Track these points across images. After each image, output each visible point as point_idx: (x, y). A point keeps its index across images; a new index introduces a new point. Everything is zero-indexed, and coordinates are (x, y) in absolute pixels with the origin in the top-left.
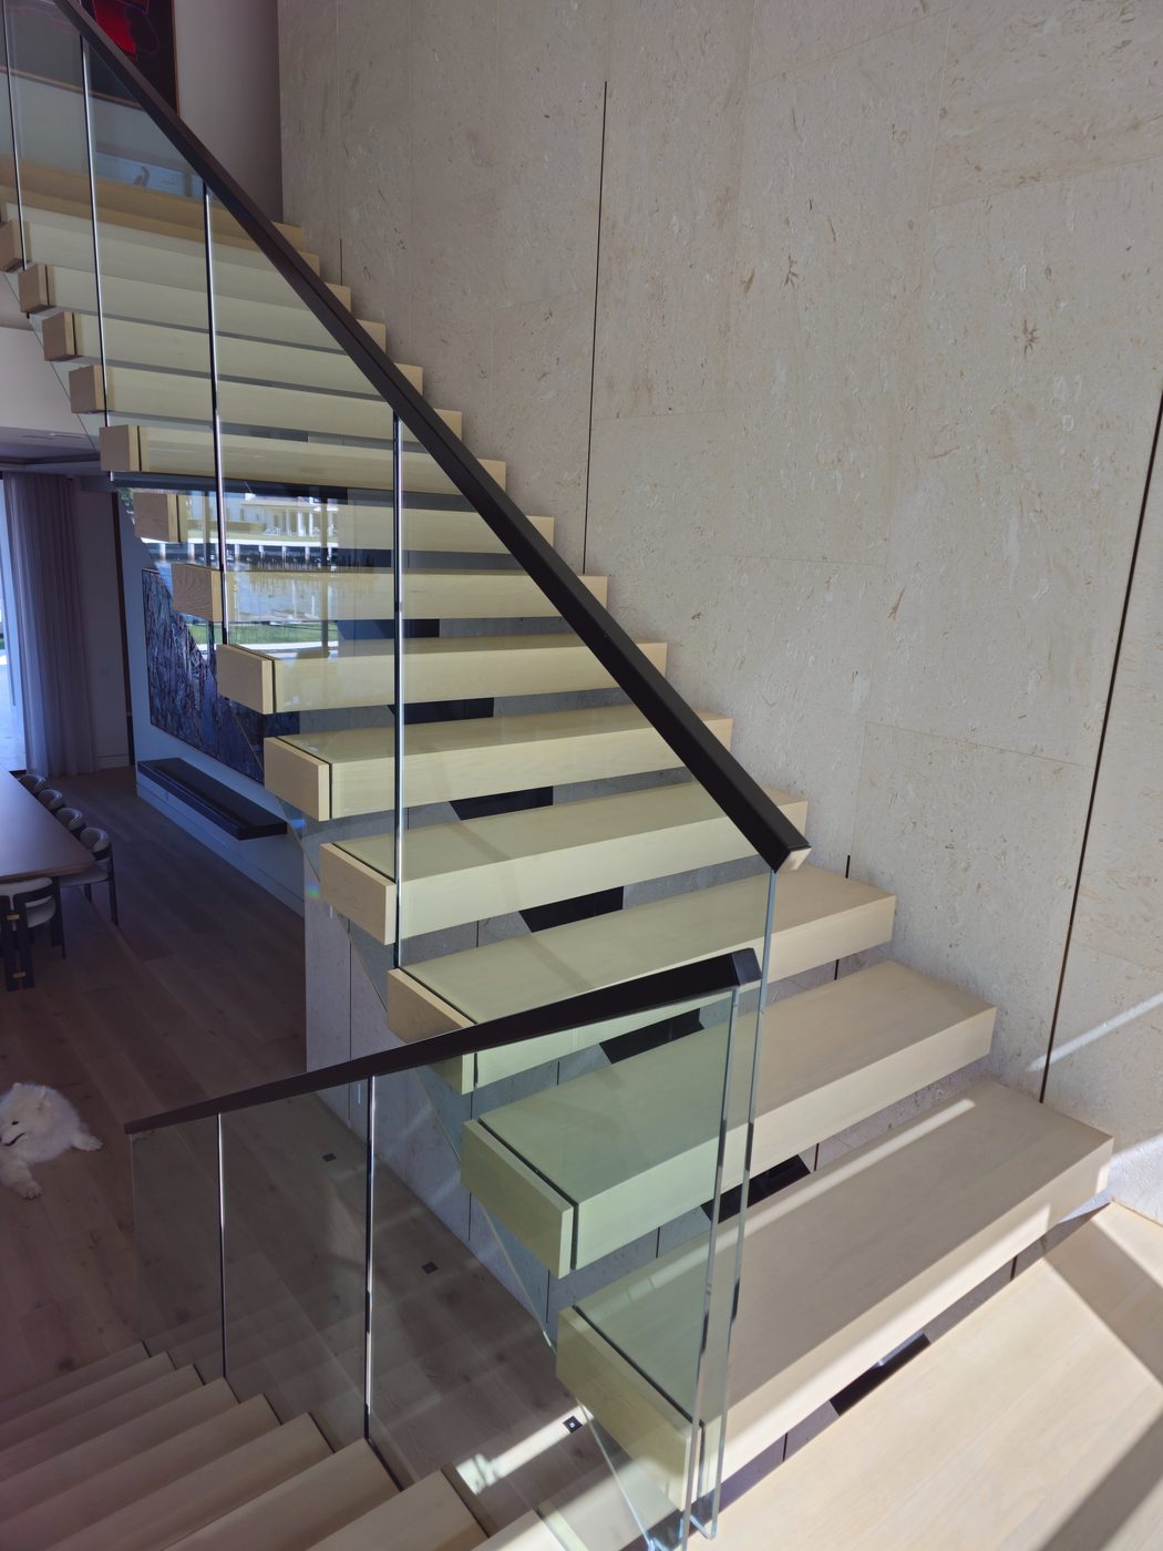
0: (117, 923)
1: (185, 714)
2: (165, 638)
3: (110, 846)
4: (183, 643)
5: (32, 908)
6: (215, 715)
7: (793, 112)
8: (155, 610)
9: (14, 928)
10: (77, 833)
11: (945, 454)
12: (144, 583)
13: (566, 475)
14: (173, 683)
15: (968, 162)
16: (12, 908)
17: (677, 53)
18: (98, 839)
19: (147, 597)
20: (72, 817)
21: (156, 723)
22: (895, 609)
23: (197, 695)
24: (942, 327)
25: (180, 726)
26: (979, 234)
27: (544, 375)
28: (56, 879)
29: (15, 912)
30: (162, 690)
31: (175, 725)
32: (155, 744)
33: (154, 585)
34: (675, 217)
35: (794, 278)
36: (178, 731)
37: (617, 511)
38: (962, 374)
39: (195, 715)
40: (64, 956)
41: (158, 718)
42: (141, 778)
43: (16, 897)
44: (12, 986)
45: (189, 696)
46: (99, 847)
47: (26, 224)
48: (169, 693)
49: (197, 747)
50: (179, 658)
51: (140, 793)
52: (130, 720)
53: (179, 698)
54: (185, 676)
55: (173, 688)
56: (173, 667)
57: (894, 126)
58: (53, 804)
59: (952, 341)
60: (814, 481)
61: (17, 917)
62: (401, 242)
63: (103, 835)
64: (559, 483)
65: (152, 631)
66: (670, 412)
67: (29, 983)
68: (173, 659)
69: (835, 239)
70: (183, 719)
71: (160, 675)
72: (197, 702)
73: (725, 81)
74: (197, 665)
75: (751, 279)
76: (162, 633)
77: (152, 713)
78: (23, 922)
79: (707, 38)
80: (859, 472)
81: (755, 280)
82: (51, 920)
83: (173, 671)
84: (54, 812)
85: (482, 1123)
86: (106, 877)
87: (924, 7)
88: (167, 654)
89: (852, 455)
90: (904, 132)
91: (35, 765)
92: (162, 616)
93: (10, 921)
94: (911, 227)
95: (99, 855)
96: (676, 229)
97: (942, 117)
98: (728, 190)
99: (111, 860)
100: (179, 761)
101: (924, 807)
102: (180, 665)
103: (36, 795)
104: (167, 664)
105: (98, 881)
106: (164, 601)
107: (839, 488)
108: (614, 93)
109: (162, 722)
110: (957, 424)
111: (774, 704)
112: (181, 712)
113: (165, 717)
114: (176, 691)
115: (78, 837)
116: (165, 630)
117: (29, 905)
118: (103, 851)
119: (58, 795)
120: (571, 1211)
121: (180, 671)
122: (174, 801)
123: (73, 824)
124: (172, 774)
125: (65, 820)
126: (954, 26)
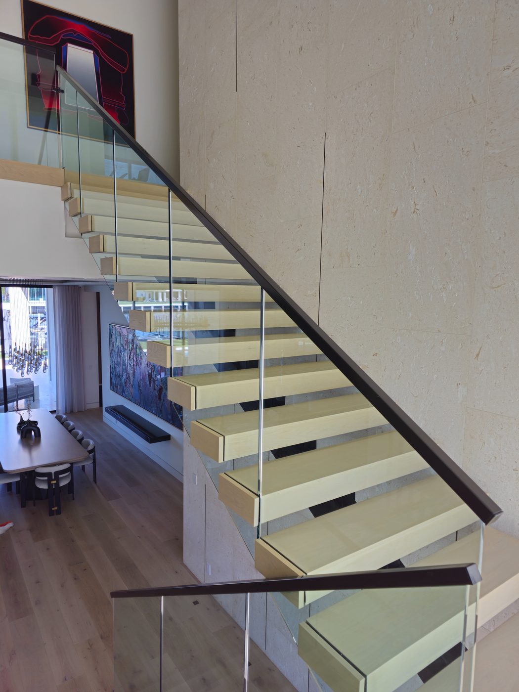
0: (96, 483)
1: (126, 386)
2: (118, 353)
3: (94, 448)
4: (126, 355)
5: (61, 478)
6: (139, 386)
7: (414, 144)
8: (114, 341)
9: (54, 487)
10: (80, 441)
11: (498, 287)
12: (110, 330)
13: (309, 292)
14: (121, 372)
15: (501, 163)
16: (53, 478)
17: (358, 121)
18: (89, 444)
19: (111, 336)
20: (78, 434)
21: (113, 389)
22: (478, 355)
23: (132, 378)
24: (492, 232)
25: (123, 391)
26: (509, 193)
27: (298, 250)
28: (72, 464)
29: (54, 480)
30: (116, 376)
31: (121, 390)
32: (112, 399)
33: (114, 330)
34: (359, 186)
35: (417, 211)
36: (122, 394)
37: (334, 308)
38: (504, 252)
39: (130, 386)
40: (73, 499)
41: (114, 387)
42: (105, 414)
43: (55, 473)
44: (51, 513)
45: (128, 378)
46: (90, 448)
47: (83, 198)
48: (119, 377)
49: (130, 400)
50: (124, 362)
51: (104, 420)
52: (101, 388)
53: (123, 379)
54: (126, 370)
55: (121, 375)
56: (121, 364)
57: (463, 149)
58: (70, 428)
59: (498, 238)
60: (432, 297)
61: (55, 482)
62: (233, 196)
63: (91, 442)
64: (305, 295)
65: (112, 350)
66: (359, 266)
67: (59, 512)
68: (121, 362)
69: (437, 195)
70: (125, 388)
71: (115, 369)
72: (131, 381)
73: (381, 132)
74: (132, 365)
75: (396, 212)
76: (117, 350)
77: (111, 385)
78: (57, 484)
79: (372, 115)
80: (455, 294)
81: (398, 211)
82: (68, 483)
83: (121, 367)
84: (70, 431)
85: (308, 624)
86: (92, 461)
87: (474, 101)
88: (119, 360)
89: (451, 286)
90: (468, 152)
91: (60, 408)
92: (117, 344)
93: (52, 484)
94: (474, 190)
95: (90, 452)
96: (360, 191)
97: (486, 145)
98: (383, 175)
99: (95, 454)
100: (122, 406)
101: (500, 450)
102: (125, 365)
103: (62, 423)
104: (119, 364)
105: (88, 464)
106: (118, 338)
107: (445, 300)
108: (329, 137)
109: (115, 389)
110: (503, 274)
111: (417, 397)
112: (124, 385)
113: (117, 387)
114: (122, 376)
115: (81, 443)
116: (118, 350)
117: (60, 476)
118: (92, 450)
119: (72, 424)
120: (364, 679)
121: (124, 367)
122: (119, 424)
123: (79, 437)
124: (119, 412)
125: (75, 435)
126: (490, 109)
